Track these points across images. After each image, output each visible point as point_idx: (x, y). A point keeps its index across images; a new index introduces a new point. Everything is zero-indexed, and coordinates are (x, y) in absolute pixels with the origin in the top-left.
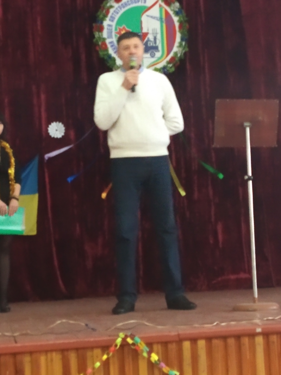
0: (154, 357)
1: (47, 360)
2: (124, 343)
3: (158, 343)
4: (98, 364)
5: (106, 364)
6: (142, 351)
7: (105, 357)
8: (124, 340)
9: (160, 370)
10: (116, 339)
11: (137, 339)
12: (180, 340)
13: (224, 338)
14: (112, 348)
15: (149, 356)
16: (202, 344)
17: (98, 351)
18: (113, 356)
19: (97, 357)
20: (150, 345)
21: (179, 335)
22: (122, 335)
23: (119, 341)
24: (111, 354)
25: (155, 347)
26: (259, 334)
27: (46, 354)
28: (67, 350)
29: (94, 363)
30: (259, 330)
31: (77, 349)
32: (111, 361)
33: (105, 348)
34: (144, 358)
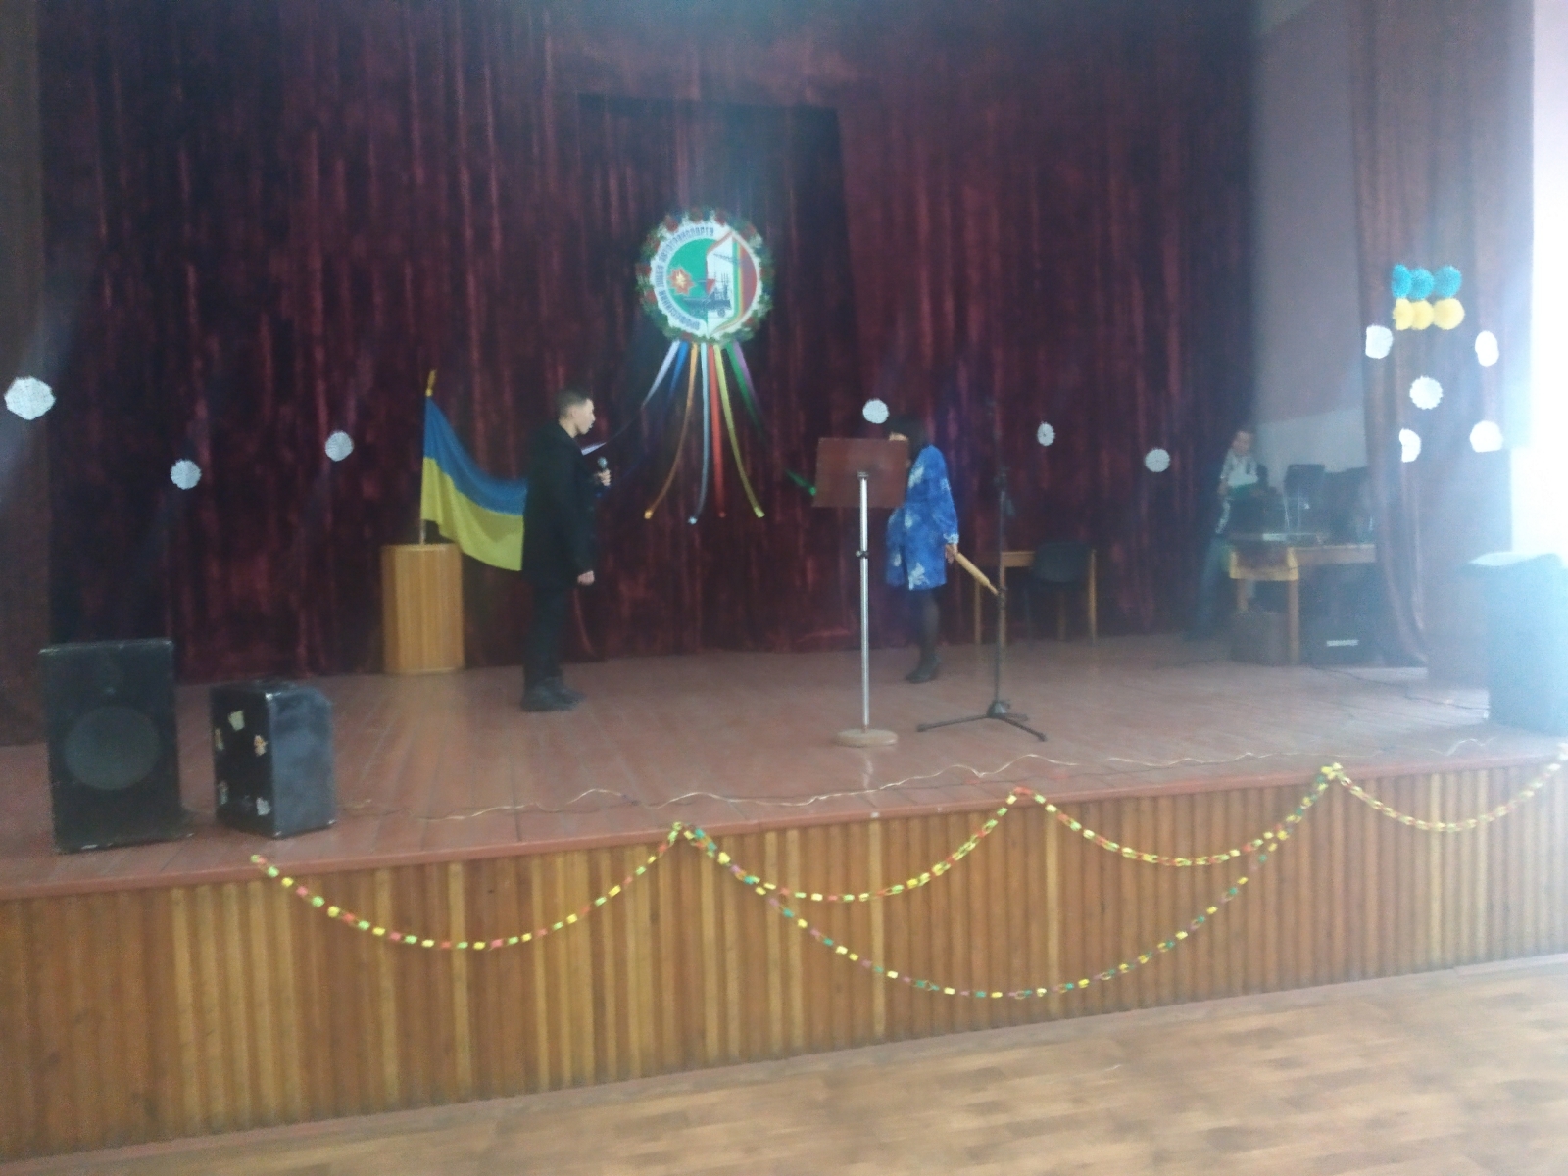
0: (724, 858)
1: (565, 863)
2: (681, 839)
3: (730, 837)
4: (641, 870)
5: (653, 869)
6: (706, 850)
7: (652, 859)
8: (681, 833)
9: (733, 874)
10: (668, 833)
11: (700, 833)
12: (761, 832)
13: (825, 827)
14: (663, 848)
15: (717, 857)
16: (793, 835)
17: (642, 849)
18: (663, 857)
19: (640, 859)
20: (718, 840)
21: (760, 825)
22: (677, 826)
23: (673, 835)
24: (661, 855)
25: (727, 842)
26: (874, 820)
27: (566, 856)
28: (596, 849)
29: (635, 868)
30: (875, 815)
31: (611, 848)
32: (660, 865)
33: (652, 846)
34: (709, 858)
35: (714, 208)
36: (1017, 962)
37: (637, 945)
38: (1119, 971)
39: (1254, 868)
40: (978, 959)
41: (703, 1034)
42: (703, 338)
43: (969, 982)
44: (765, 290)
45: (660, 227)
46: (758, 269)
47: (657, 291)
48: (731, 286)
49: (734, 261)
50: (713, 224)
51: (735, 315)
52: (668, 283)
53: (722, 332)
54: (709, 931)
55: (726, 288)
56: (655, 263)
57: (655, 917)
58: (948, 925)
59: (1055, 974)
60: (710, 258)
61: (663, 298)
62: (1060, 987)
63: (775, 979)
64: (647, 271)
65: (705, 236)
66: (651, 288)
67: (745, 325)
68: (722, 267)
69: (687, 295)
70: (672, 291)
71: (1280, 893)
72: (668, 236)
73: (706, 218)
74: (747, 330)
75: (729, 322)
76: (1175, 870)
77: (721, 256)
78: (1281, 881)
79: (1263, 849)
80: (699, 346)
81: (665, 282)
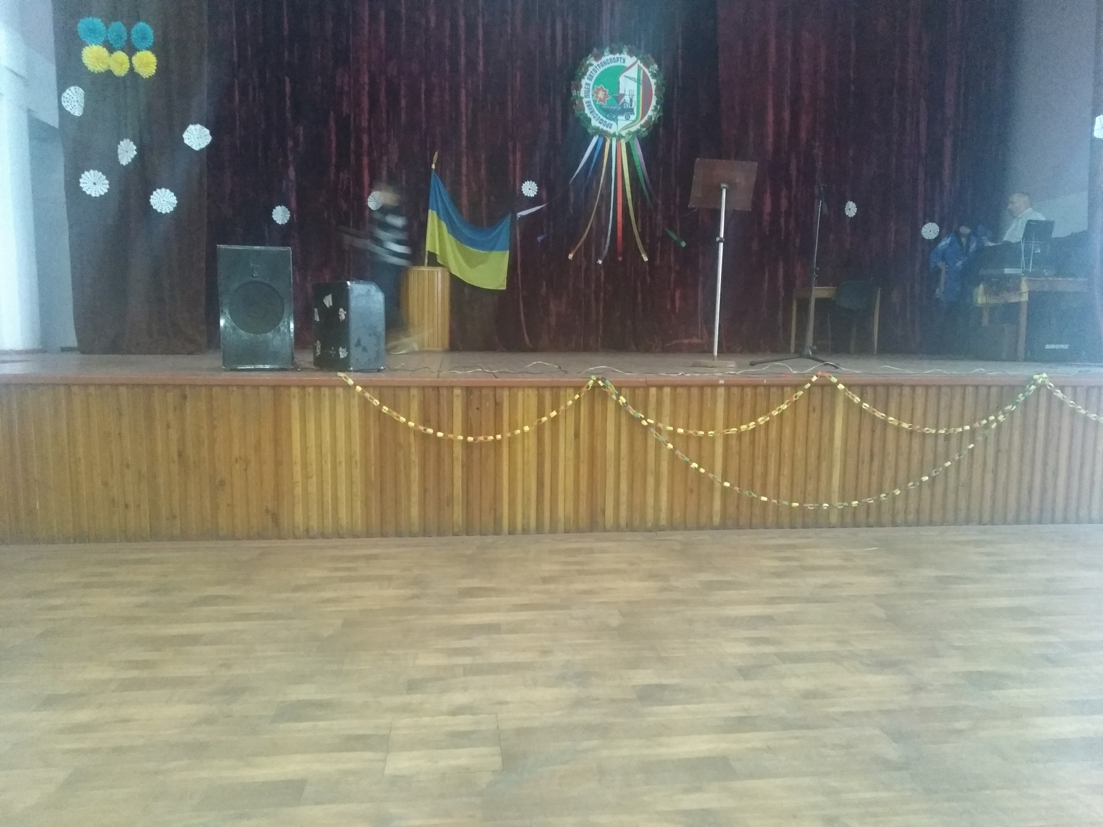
1: (523, 395)
2: (596, 386)
3: (626, 387)
4: (570, 403)
5: (577, 403)
6: (611, 393)
7: (577, 396)
8: (595, 382)
9: (627, 412)
10: (588, 381)
11: (609, 384)
12: (647, 387)
13: (689, 387)
14: (584, 389)
15: (618, 399)
16: (667, 391)
17: (570, 391)
18: (584, 396)
19: (570, 396)
20: (619, 388)
21: (646, 382)
22: (594, 378)
23: (591, 383)
24: (583, 394)
25: (624, 391)
26: (722, 385)
27: (524, 390)
28: (544, 387)
29: (566, 401)
30: (722, 382)
31: (552, 388)
32: (582, 400)
33: (577, 388)
34: (613, 399)
35: (627, 45)
36: (811, 487)
37: (565, 451)
38: (880, 497)
39: (980, 438)
40: (784, 482)
41: (604, 511)
42: (614, 135)
43: (778, 496)
44: (657, 103)
45: (589, 57)
46: (654, 87)
47: (584, 100)
48: (635, 99)
49: (638, 81)
50: (625, 56)
51: (637, 118)
52: (593, 95)
53: (626, 131)
54: (611, 446)
55: (631, 100)
56: (584, 81)
57: (577, 435)
58: (766, 458)
59: (835, 496)
60: (622, 79)
61: (588, 106)
62: (839, 505)
63: (651, 480)
64: (578, 87)
65: (619, 63)
66: (581, 98)
67: (642, 126)
68: (629, 87)
69: (605, 105)
70: (595, 101)
71: (997, 458)
72: (595, 63)
73: (621, 52)
74: (645, 129)
75: (631, 123)
76: (924, 435)
77: (630, 78)
78: (998, 451)
79: (987, 426)
80: (611, 140)
81: (591, 96)
